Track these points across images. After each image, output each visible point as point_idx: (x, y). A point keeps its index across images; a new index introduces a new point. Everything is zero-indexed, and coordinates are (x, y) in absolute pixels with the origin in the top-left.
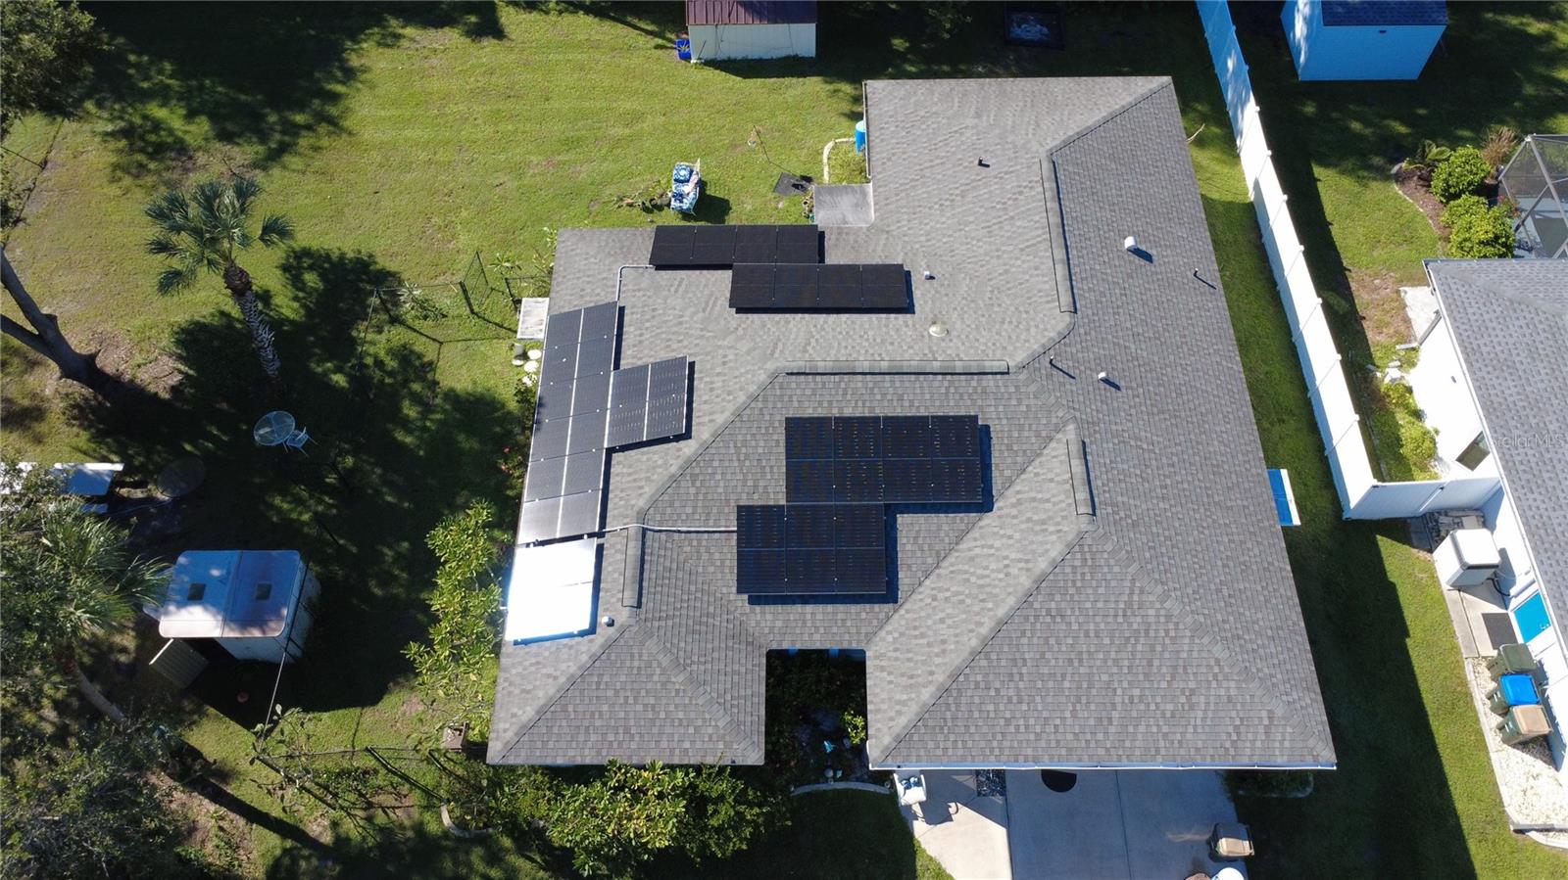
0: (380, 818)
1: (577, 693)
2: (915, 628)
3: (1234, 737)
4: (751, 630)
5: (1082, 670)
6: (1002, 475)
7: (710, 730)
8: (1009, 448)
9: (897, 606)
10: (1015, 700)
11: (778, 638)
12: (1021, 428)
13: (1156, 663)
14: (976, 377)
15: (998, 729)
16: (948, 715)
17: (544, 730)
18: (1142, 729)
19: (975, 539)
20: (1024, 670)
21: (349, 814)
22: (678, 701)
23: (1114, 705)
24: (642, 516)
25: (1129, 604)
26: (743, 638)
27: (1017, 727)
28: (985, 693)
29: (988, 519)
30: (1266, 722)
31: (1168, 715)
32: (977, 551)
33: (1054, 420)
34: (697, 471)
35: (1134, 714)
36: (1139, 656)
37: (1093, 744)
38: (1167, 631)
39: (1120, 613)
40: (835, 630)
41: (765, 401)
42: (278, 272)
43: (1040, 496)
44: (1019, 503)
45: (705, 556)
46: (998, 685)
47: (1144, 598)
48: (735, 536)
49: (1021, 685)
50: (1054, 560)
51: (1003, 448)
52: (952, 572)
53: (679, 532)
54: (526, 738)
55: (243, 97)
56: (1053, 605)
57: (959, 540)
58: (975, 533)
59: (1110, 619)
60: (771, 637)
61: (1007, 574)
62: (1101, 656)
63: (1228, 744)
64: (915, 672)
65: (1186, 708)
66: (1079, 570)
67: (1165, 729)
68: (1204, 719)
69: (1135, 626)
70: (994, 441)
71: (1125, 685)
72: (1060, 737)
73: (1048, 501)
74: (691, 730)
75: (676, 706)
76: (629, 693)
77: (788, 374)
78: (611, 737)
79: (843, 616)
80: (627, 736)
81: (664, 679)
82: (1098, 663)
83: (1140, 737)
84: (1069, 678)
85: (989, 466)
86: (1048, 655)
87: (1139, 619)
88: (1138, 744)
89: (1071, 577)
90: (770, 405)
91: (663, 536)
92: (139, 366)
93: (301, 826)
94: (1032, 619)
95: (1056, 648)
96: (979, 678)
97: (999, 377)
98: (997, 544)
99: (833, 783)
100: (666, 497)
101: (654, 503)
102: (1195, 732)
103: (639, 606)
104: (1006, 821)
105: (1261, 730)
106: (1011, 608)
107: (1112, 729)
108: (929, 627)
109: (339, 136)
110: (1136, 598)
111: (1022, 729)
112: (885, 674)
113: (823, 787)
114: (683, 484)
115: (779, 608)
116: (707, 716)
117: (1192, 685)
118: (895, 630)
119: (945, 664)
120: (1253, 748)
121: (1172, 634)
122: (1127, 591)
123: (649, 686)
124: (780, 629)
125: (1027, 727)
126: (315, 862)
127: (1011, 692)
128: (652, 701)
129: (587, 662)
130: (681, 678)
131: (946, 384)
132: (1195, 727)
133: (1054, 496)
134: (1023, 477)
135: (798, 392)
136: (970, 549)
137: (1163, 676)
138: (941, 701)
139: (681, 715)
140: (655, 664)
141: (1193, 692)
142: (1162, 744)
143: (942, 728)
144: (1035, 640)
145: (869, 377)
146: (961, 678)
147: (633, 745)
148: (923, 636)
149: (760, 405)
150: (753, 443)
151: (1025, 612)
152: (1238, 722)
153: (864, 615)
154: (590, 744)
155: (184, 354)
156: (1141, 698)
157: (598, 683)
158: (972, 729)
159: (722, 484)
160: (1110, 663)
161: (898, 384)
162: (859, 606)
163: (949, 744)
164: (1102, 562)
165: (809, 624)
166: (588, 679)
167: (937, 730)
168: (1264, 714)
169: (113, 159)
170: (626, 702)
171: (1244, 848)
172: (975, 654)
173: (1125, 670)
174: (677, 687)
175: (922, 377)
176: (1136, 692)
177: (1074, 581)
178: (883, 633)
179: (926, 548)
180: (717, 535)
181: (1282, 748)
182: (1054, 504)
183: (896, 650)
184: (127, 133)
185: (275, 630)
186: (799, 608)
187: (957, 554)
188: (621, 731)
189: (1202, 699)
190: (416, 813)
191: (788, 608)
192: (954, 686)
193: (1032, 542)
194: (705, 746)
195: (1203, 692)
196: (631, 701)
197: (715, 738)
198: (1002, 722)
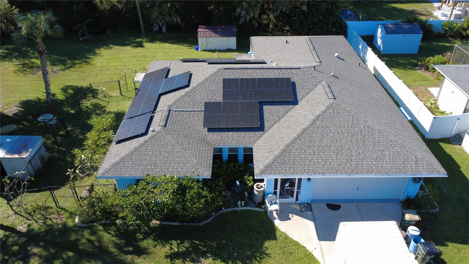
0: (49, 222)
1: (137, 153)
2: (272, 137)
3: (403, 165)
4: (208, 140)
5: (338, 144)
6: (301, 95)
7: (189, 165)
8: (303, 88)
9: (264, 132)
10: (312, 154)
11: (218, 142)
12: (306, 82)
13: (366, 142)
14: (289, 70)
15: (306, 163)
16: (286, 159)
17: (122, 165)
18: (365, 163)
19: (292, 112)
20: (315, 144)
21: (36, 222)
22: (177, 155)
23: (352, 155)
24: (170, 106)
25: (353, 124)
26: (205, 141)
27: (314, 162)
28: (300, 151)
29: (296, 107)
30: (415, 160)
31: (375, 158)
32: (293, 114)
33: (317, 80)
34: (191, 94)
35: (361, 158)
36: (359, 139)
37: (346, 168)
38: (369, 132)
39: (350, 126)
40: (240, 140)
41: (216, 76)
42: (60, 90)
43: (314, 98)
44: (307, 101)
45: (192, 118)
46: (305, 149)
47: (358, 122)
48: (203, 112)
49: (314, 149)
50: (322, 111)
51: (300, 88)
52: (284, 121)
53: (183, 111)
54: (114, 168)
55: (61, 58)
56: (324, 124)
57: (287, 113)
58: (293, 110)
59: (346, 128)
60: (216, 142)
61: (305, 117)
62: (345, 139)
63: (401, 168)
64: (272, 148)
65: (382, 156)
66: (332, 114)
67: (374, 163)
68: (390, 159)
69: (356, 130)
70: (297, 86)
71: (356, 148)
72: (332, 166)
73: (318, 98)
74: (182, 165)
75: (176, 156)
76: (158, 153)
77: (224, 69)
78: (149, 167)
79: (244, 136)
80: (155, 167)
81: (172, 148)
82: (344, 142)
83: (365, 166)
84: (333, 146)
85: (296, 93)
86: (324, 140)
87: (357, 128)
88: (364, 168)
89: (329, 116)
90: (218, 77)
91: (177, 112)
92: (5, 109)
93: (15, 227)
94: (316, 128)
95: (327, 137)
96: (298, 147)
97: (297, 69)
98: (301, 111)
99: (241, 206)
100: (179, 102)
101: (174, 103)
102: (387, 164)
103: (165, 126)
104: (313, 219)
105: (413, 163)
106: (308, 125)
107: (353, 163)
108: (276, 136)
109: (89, 65)
110: (355, 122)
111: (316, 163)
112: (260, 151)
113: (236, 209)
114: (185, 98)
115: (219, 133)
116: (189, 160)
117: (382, 148)
118: (264, 139)
119: (284, 143)
120: (412, 169)
121: (371, 132)
122: (351, 120)
123: (166, 150)
124: (219, 139)
125: (318, 162)
126: (16, 238)
127: (311, 151)
128: (167, 155)
129: (142, 142)
130: (179, 147)
131: (279, 71)
132: (386, 162)
133: (320, 97)
134: (308, 95)
135: (228, 74)
136: (291, 114)
137: (370, 145)
138: (283, 154)
139: (178, 160)
140: (169, 143)
141: (383, 151)
142: (374, 168)
143: (284, 163)
144: (318, 135)
145: (252, 70)
146: (290, 147)
147: (158, 170)
148: (274, 138)
149: (214, 77)
150: (211, 87)
151: (313, 126)
152: (403, 160)
153: (252, 135)
154: (140, 170)
155: (22, 106)
156: (363, 153)
157: (146, 149)
158: (296, 163)
159: (200, 98)
160: (348, 142)
161: (262, 71)
162: (249, 132)
163: (287, 169)
164: (341, 111)
165: (231, 138)
166: (142, 148)
167: (282, 164)
168: (413, 157)
169: (16, 69)
170: (156, 156)
171: (417, 218)
172: (295, 139)
173: (355, 144)
174: (177, 150)
175: (270, 70)
176: (361, 151)
177: (331, 117)
178: (259, 141)
179: (274, 115)
180: (197, 112)
181: (423, 169)
182: (320, 99)
183: (264, 144)
184: (23, 65)
185: (24, 155)
186: (227, 133)
187: (285, 117)
188: (153, 165)
189: (387, 153)
190: (64, 220)
191: (223, 133)
192: (288, 149)
193: (314, 109)
194: (187, 170)
195: (387, 150)
196: (158, 155)
197: (191, 167)
198: (308, 161)
